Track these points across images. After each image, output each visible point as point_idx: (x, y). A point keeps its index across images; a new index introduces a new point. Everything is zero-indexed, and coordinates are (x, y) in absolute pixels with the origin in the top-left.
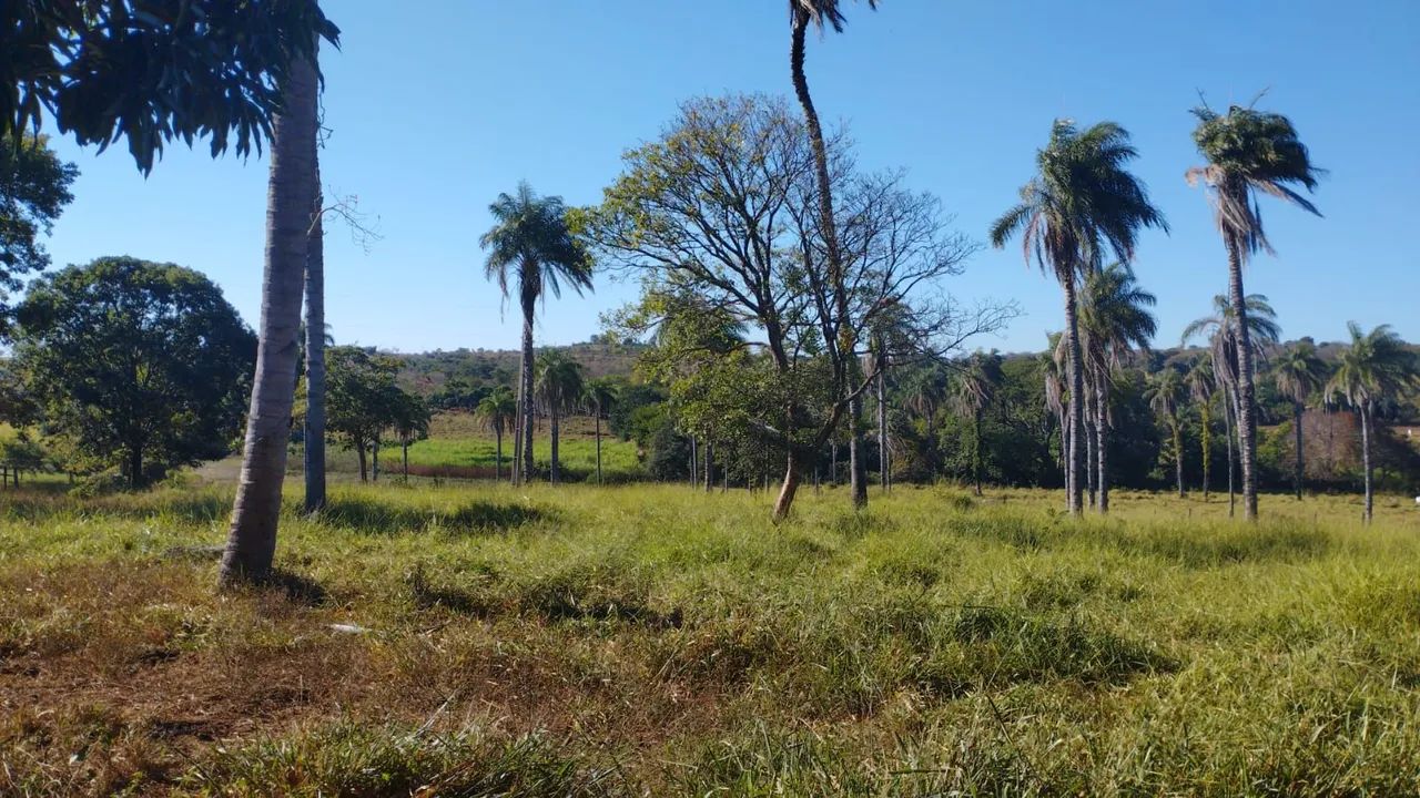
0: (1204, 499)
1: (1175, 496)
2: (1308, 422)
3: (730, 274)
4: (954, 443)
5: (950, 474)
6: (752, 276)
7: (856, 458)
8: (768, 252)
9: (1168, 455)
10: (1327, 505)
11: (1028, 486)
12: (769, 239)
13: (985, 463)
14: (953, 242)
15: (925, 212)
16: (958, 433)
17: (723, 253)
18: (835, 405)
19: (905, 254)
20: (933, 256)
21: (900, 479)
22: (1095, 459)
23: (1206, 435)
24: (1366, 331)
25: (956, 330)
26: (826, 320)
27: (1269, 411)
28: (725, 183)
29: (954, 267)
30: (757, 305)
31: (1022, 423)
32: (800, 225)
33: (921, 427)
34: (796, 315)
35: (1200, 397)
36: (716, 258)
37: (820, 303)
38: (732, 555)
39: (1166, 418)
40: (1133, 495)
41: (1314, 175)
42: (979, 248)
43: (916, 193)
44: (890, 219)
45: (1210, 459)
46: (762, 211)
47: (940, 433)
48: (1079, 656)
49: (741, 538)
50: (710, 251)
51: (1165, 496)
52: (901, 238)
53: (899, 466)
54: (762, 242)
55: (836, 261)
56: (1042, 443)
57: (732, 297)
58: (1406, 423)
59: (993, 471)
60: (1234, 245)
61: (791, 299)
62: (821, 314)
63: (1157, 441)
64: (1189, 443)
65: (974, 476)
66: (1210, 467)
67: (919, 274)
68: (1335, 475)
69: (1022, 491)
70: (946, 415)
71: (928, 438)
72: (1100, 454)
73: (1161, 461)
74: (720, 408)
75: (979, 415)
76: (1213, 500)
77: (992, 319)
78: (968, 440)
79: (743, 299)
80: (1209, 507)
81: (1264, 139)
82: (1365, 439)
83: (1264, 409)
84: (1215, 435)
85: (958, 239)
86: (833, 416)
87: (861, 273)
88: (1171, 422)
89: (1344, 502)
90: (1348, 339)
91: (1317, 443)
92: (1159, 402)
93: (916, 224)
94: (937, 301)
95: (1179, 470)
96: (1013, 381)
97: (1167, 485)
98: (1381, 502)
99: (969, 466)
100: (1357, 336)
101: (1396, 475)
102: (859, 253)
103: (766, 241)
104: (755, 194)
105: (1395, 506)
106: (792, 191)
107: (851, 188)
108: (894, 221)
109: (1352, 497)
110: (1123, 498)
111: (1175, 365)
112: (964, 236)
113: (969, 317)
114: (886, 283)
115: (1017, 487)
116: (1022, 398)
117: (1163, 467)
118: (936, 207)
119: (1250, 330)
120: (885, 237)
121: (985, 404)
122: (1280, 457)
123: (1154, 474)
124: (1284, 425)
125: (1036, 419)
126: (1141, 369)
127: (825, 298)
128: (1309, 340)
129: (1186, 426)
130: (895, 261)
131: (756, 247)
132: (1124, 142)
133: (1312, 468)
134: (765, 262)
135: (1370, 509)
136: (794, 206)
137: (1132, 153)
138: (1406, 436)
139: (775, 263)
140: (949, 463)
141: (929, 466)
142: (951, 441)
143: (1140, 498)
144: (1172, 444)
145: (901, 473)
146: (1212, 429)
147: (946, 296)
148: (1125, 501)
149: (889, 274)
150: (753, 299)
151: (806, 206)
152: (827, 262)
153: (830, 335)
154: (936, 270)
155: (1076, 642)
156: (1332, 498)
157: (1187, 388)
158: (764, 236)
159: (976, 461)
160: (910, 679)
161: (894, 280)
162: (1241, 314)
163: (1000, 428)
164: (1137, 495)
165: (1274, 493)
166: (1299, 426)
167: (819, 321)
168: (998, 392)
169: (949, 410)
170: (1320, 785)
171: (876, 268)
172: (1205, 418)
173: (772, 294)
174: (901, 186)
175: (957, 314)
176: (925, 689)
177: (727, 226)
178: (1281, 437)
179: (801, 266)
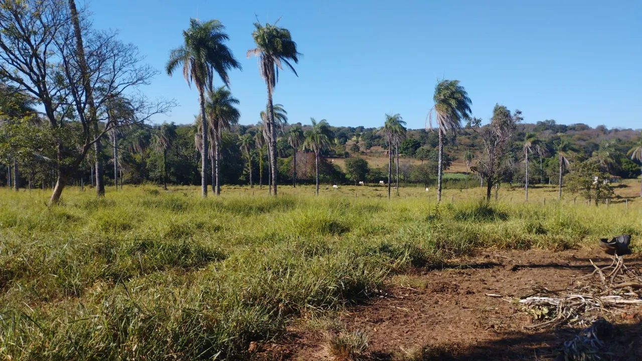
0: (260, 188)
1: (249, 187)
2: (298, 156)
3: (21, 75)
4: (154, 166)
5: (152, 180)
6: (35, 78)
7: (98, 172)
8: (44, 65)
9: (247, 170)
10: (304, 189)
11: (188, 185)
12: (45, 58)
13: (168, 175)
14: (145, 69)
15: (130, 53)
16: (156, 161)
17: (17, 63)
18: (85, 145)
19: (120, 72)
20: (135, 75)
21: (127, 183)
22: (215, 172)
23: (261, 162)
24: (318, 122)
25: (147, 111)
26: (78, 103)
27: (284, 152)
28: (17, 26)
29: (146, 81)
30: (38, 92)
31: (186, 156)
32: (62, 52)
33: (138, 158)
34: (62, 100)
35: (259, 146)
36: (12, 66)
37: (75, 94)
38: (18, 224)
39: (246, 154)
40: (232, 187)
41: (298, 56)
42: (158, 73)
43: (126, 43)
44: (112, 55)
45: (263, 172)
46: (40, 43)
47: (146, 161)
48: (187, 257)
49: (24, 215)
50: (8, 61)
51: (245, 187)
52: (118, 64)
53: (127, 176)
54: (40, 59)
55: (84, 74)
56: (194, 165)
57: (23, 88)
58: (332, 157)
59: (172, 178)
60: (268, 82)
61: (59, 91)
62: (76, 100)
63: (243, 164)
64: (255, 164)
65: (163, 181)
66: (263, 175)
67: (128, 83)
68: (307, 177)
69: (185, 187)
70: (150, 152)
71: (141, 164)
72: (217, 169)
73: (244, 172)
74: (15, 147)
75: (165, 152)
76: (263, 188)
77: (164, 107)
78: (161, 163)
79: (29, 89)
80: (262, 191)
81: (278, 39)
82: (317, 163)
83: (283, 151)
84: (265, 162)
85: (148, 68)
86: (83, 151)
87: (97, 80)
88: (248, 156)
89: (310, 188)
90: (311, 124)
91: (301, 164)
92: (243, 148)
93: (126, 58)
94: (138, 97)
95: (251, 176)
96: (181, 137)
97: (246, 183)
98: (322, 187)
99: (161, 176)
100: (314, 123)
101: (328, 177)
102: (96, 70)
103: (42, 58)
104: (35, 33)
105: (327, 189)
106: (57, 34)
107: (90, 36)
108: (114, 55)
109: (313, 186)
110: (228, 189)
111: (251, 132)
112: (150, 66)
113: (153, 106)
114: (110, 86)
115: (183, 185)
116: (185, 145)
117: (245, 175)
118: (136, 51)
119: (275, 117)
120: (109, 64)
121: (169, 147)
122: (288, 170)
123: (242, 178)
124: (290, 158)
125: (192, 155)
126: (237, 133)
127: (78, 91)
128: (300, 124)
129: (254, 158)
130: (115, 75)
131: (37, 61)
132: (222, 31)
133: (300, 175)
134: (42, 70)
135: (318, 190)
136: (59, 42)
137: (227, 38)
138: (331, 162)
139: (48, 71)
140: (152, 175)
141: (142, 176)
142: (152, 164)
143: (235, 188)
144: (248, 165)
145: (127, 180)
146: (263, 159)
147: (142, 95)
148: (229, 190)
149: (113, 82)
150: (36, 90)
151: (65, 43)
152: (79, 73)
153: (81, 110)
154: (136, 82)
155: (186, 251)
156: (306, 186)
157: (254, 142)
158: (42, 56)
159: (164, 173)
160: (102, 276)
161: (115, 85)
162: (272, 111)
163: (176, 159)
164: (234, 187)
165: (286, 185)
166: (295, 158)
167: (74, 103)
168: (174, 142)
169: (151, 150)
170: (268, 299)
171: (106, 78)
172: (261, 154)
173: (47, 87)
174: (117, 38)
175: (147, 104)
176: (109, 280)
177: (18, 48)
178: (289, 162)
179: (63, 74)
